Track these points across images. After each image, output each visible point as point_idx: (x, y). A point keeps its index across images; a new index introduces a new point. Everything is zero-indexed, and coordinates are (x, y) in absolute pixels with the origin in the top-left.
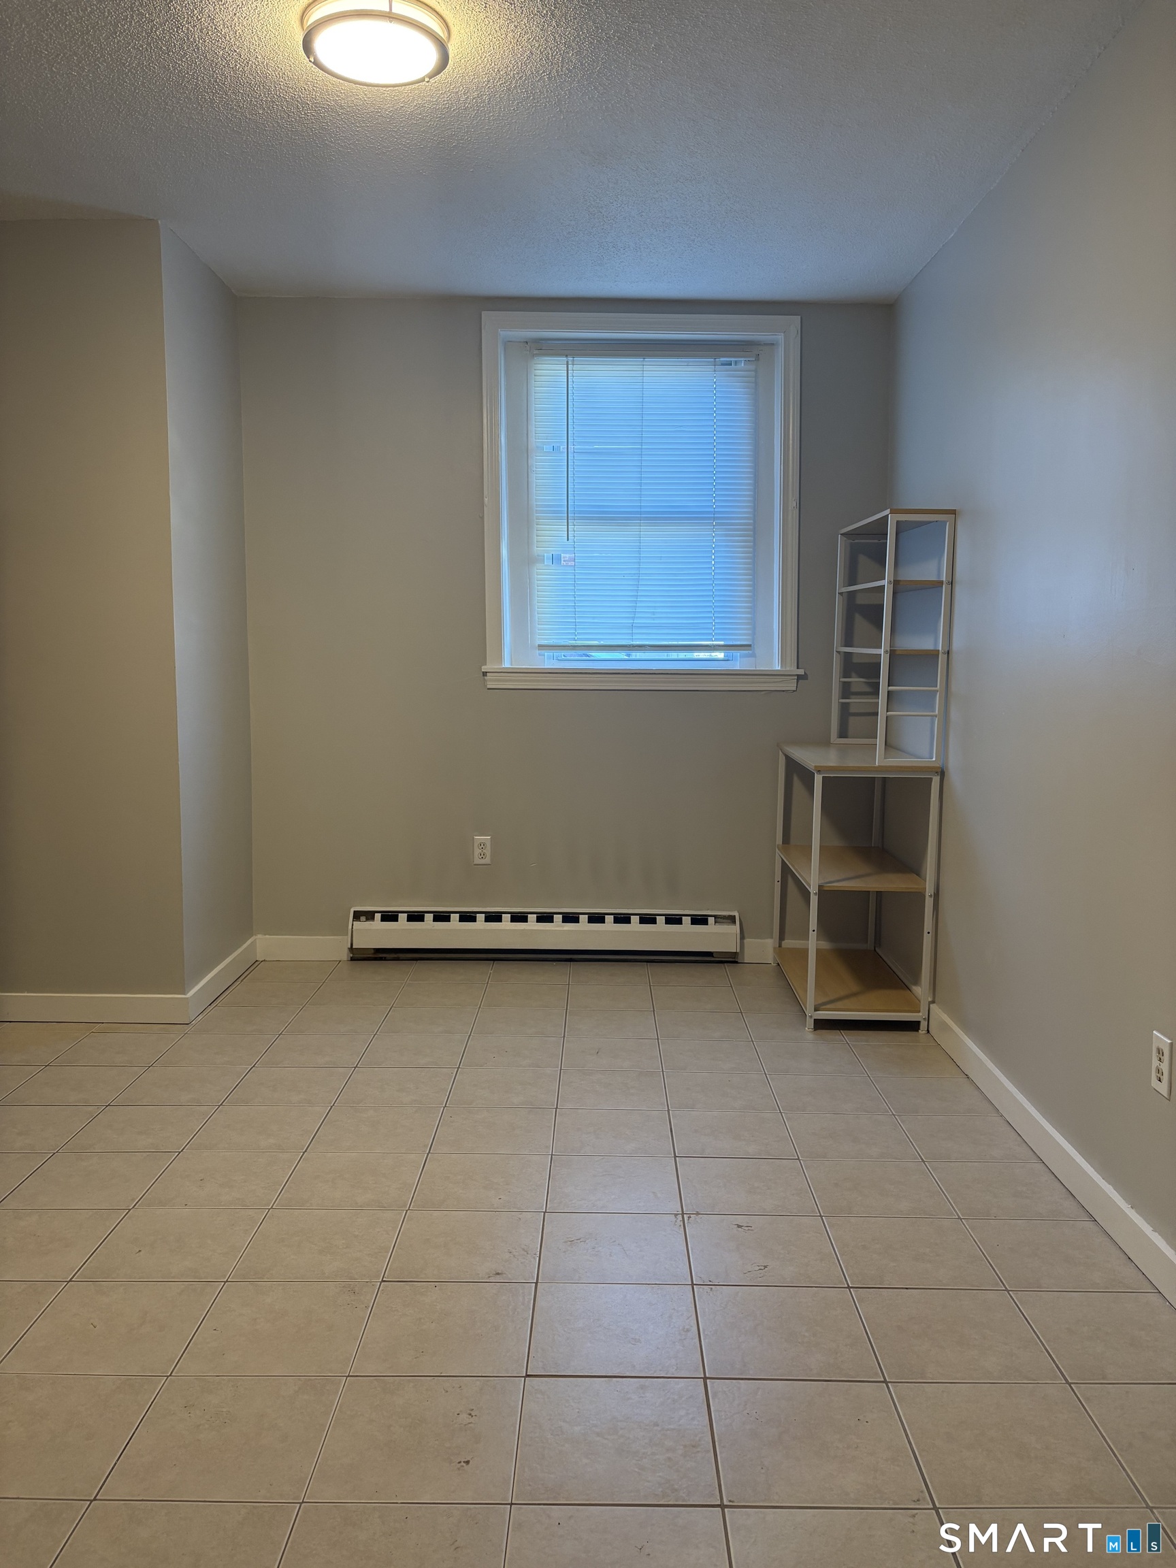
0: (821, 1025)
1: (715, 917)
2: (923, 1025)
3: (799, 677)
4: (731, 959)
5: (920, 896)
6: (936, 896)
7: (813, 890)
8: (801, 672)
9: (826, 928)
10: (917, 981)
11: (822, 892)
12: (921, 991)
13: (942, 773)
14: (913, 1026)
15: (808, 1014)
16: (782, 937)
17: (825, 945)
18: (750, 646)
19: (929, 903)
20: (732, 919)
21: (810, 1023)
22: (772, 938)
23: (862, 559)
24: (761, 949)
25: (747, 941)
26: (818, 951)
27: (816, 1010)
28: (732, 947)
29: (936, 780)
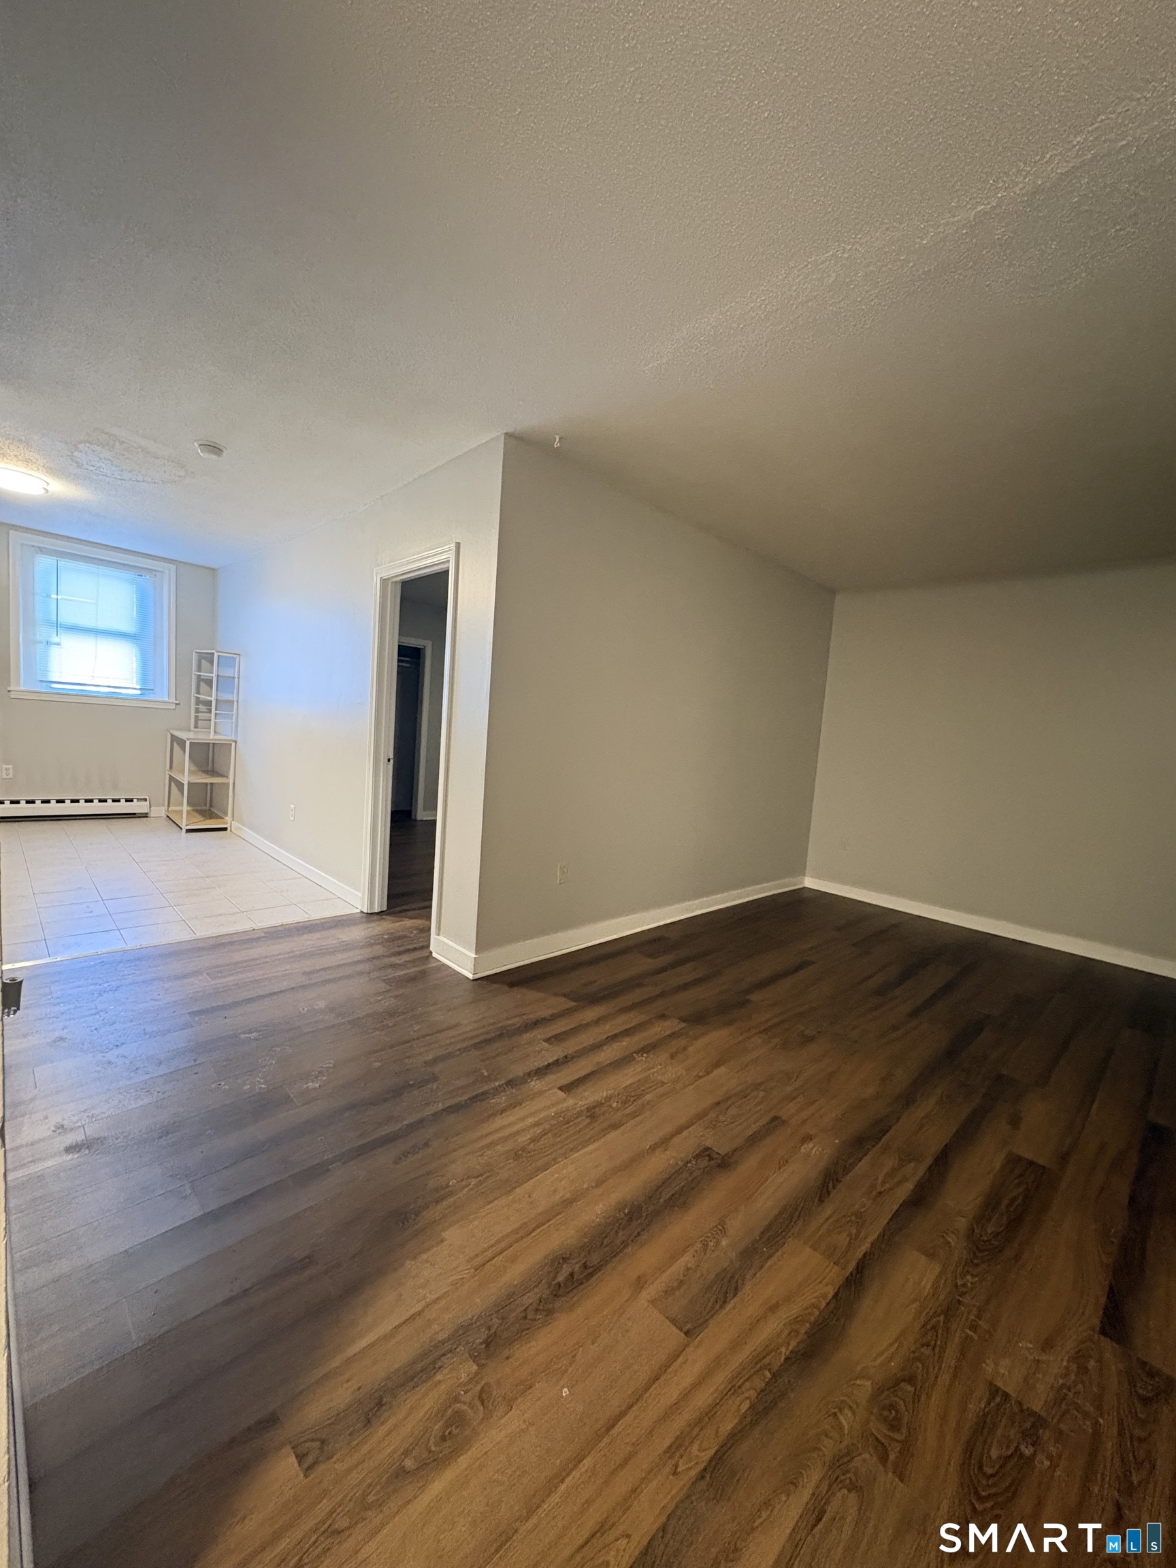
0: (188, 831)
1: (137, 799)
2: (229, 829)
3: (176, 704)
4: (145, 816)
5: (228, 784)
6: (234, 784)
7: (186, 783)
8: (177, 702)
9: (189, 804)
10: (226, 815)
11: (189, 783)
12: (228, 818)
13: (236, 742)
14: (225, 829)
15: (183, 827)
16: (169, 806)
17: (190, 808)
18: (152, 690)
19: (231, 786)
20: (146, 800)
21: (184, 831)
22: (164, 806)
23: (203, 661)
24: (159, 811)
25: (152, 809)
26: (188, 812)
27: (187, 825)
28: (145, 811)
29: (233, 744)
